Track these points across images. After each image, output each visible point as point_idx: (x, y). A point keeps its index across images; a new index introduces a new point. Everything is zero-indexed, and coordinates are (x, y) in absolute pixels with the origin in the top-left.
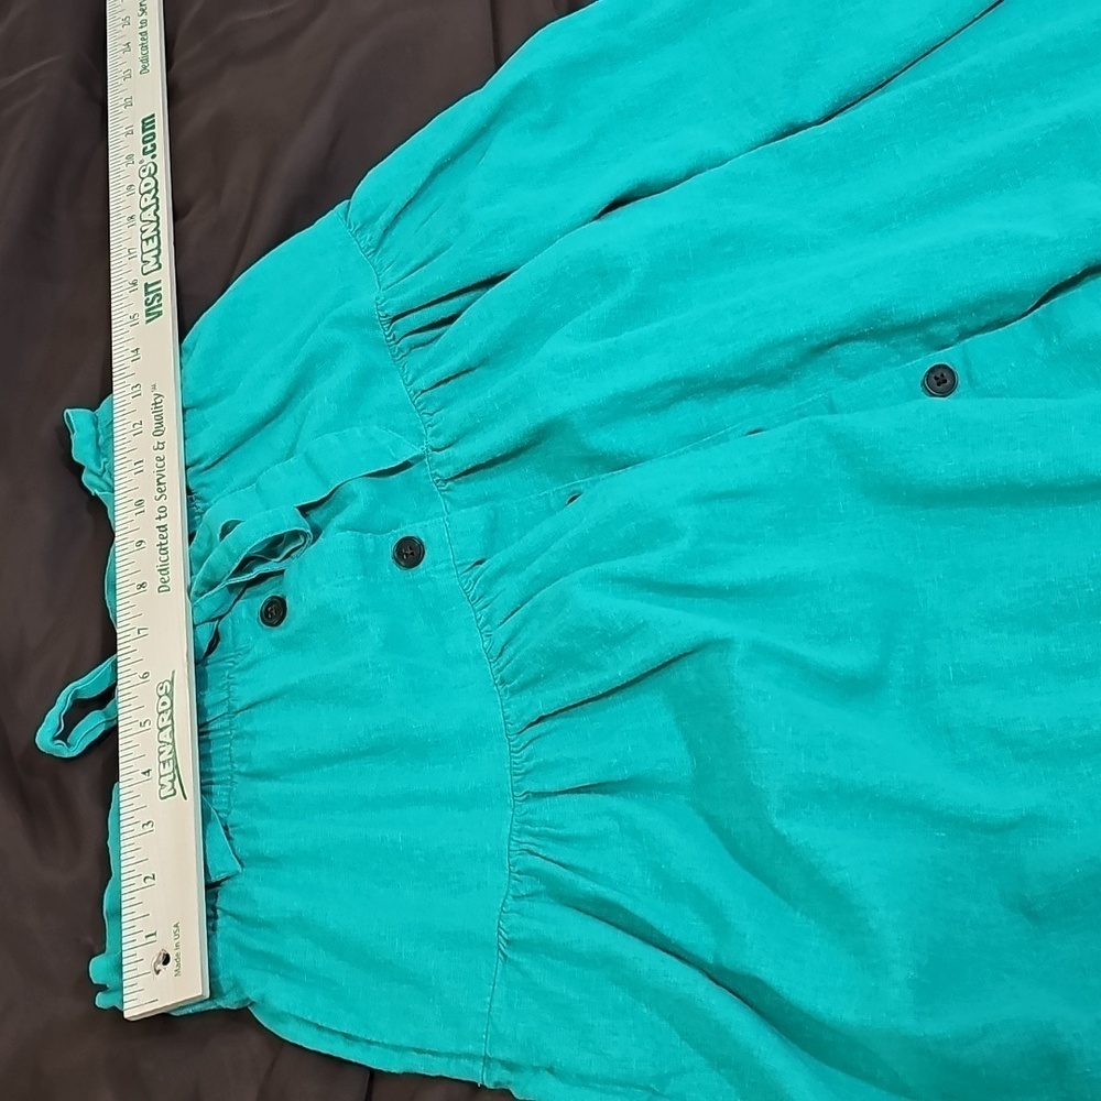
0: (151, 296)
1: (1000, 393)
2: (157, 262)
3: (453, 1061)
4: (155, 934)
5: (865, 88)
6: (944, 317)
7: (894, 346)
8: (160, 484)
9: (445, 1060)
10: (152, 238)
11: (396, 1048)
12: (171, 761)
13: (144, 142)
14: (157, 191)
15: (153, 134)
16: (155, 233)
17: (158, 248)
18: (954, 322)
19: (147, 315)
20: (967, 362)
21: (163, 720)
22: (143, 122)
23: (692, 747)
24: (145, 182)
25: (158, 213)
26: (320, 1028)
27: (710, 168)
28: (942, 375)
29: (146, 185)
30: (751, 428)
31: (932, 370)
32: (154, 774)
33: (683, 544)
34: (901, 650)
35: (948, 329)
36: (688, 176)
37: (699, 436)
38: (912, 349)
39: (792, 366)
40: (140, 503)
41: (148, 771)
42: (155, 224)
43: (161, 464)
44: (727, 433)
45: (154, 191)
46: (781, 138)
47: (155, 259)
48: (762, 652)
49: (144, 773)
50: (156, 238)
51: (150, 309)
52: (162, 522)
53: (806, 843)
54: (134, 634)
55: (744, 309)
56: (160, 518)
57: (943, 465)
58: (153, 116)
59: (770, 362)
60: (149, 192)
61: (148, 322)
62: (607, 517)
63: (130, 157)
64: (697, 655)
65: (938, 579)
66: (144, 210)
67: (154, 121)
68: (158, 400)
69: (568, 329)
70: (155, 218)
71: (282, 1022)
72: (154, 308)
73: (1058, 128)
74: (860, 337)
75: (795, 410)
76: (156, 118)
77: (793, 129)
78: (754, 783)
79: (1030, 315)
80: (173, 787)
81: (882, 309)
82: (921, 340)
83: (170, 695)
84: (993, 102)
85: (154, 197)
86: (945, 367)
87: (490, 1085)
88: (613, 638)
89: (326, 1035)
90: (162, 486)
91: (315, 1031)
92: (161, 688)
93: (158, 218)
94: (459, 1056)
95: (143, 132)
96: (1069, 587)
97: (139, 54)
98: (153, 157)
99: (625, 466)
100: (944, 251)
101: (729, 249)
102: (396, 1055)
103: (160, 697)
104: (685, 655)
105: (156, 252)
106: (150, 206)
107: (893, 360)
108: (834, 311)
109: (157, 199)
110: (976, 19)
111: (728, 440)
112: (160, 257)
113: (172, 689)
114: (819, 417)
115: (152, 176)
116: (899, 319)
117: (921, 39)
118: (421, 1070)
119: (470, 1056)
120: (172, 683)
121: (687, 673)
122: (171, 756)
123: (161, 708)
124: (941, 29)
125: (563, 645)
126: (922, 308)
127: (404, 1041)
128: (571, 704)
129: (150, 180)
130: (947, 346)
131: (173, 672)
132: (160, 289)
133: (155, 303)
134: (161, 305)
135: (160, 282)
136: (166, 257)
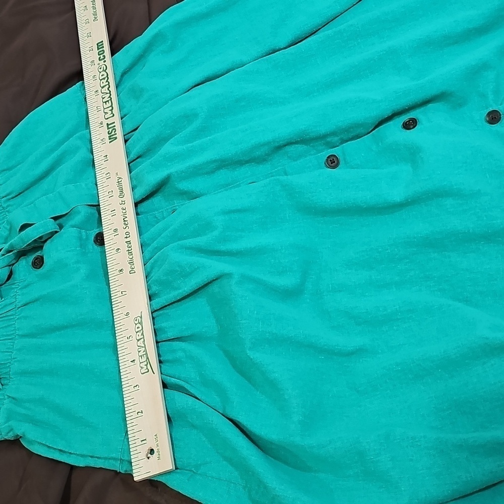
0: (110, 130)
1: (358, 167)
2: (112, 113)
3: (107, 461)
4: (146, 440)
5: (306, 33)
6: (333, 134)
7: (312, 146)
8: (125, 221)
9: (103, 460)
10: (108, 101)
11: (82, 456)
12: (145, 356)
13: (99, 55)
14: (108, 78)
15: (103, 51)
16: (109, 99)
17: (112, 106)
18: (337, 136)
19: (109, 139)
20: (344, 154)
21: (139, 335)
22: (97, 44)
23: (218, 321)
24: (101, 74)
25: (110, 89)
26: (49, 447)
27: (237, 68)
28: (333, 159)
29: (102, 76)
30: (249, 181)
31: (328, 157)
32: (137, 362)
33: (216, 233)
34: (312, 278)
35: (335, 139)
36: (227, 73)
37: (228, 185)
38: (320, 148)
39: (268, 155)
40: (116, 230)
41: (134, 360)
42: (109, 95)
43: (124, 211)
44: (240, 184)
45: (106, 78)
46: (269, 55)
47: (111, 112)
48: (245, 278)
49: (132, 362)
50: (110, 101)
51: (110, 136)
52: (128, 240)
53: (260, 361)
54: (119, 294)
55: (246, 130)
56: (127, 238)
57: (328, 198)
58: (102, 41)
59: (258, 153)
60: (104, 79)
61: (110, 142)
62: (185, 221)
63: (93, 62)
64: (219, 280)
65: (328, 247)
66: (103, 87)
67: (103, 44)
68: (120, 180)
69: (172, 140)
70: (108, 92)
71: (32, 444)
72: (113, 135)
73: (385, 52)
74: (296, 143)
75: (270, 174)
76: (104, 42)
77: (274, 51)
78: (240, 336)
79: (371, 133)
80: (147, 368)
81: (305, 131)
82: (324, 144)
83: (141, 323)
84: (359, 41)
85: (107, 81)
86: (335, 156)
87: (122, 472)
88: (185, 274)
89: (52, 450)
90: (126, 222)
91: (46, 448)
92: (136, 320)
93: (110, 92)
94: (110, 459)
95: (98, 50)
96: (380, 250)
97: (92, 11)
98: (105, 61)
99: (195, 198)
100: (332, 105)
101: (243, 104)
102: (82, 459)
103: (136, 324)
104: (214, 280)
105: (111, 108)
106: (105, 86)
107: (312, 153)
108: (284, 131)
109: (109, 83)
110: (354, 5)
111: (240, 186)
112: (113, 111)
113: (141, 321)
114: (278, 177)
115: (105, 71)
116: (313, 135)
117: (330, 13)
118: (92, 465)
119: (115, 459)
120: (141, 317)
121: (214, 288)
122: (144, 353)
123: (137, 330)
124: (338, 9)
125: (165, 278)
126: (323, 130)
127: (85, 453)
128: (166, 304)
130: (336, 147)
131: (141, 312)
132: (115, 126)
133: (113, 133)
134: (116, 134)
135: (114, 123)
136: (116, 110)
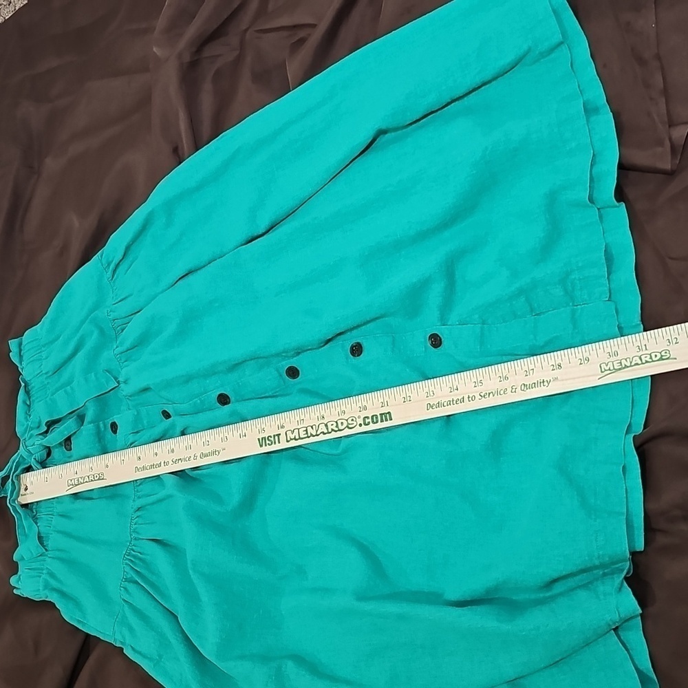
0: (272, 439)
14: (336, 431)
19: (262, 439)
25: (322, 434)
42: (314, 434)
45: (337, 429)
51: (265, 439)
61: (258, 439)
63: (365, 408)
72: (265, 442)
85: (333, 430)
86: (294, 367)
93: (318, 435)
94: (107, 635)
97: (445, 400)
98: (360, 425)
115: (347, 427)
129: (345, 425)
132: (275, 444)
134: (266, 445)
135: (279, 443)
136: (293, 444)
